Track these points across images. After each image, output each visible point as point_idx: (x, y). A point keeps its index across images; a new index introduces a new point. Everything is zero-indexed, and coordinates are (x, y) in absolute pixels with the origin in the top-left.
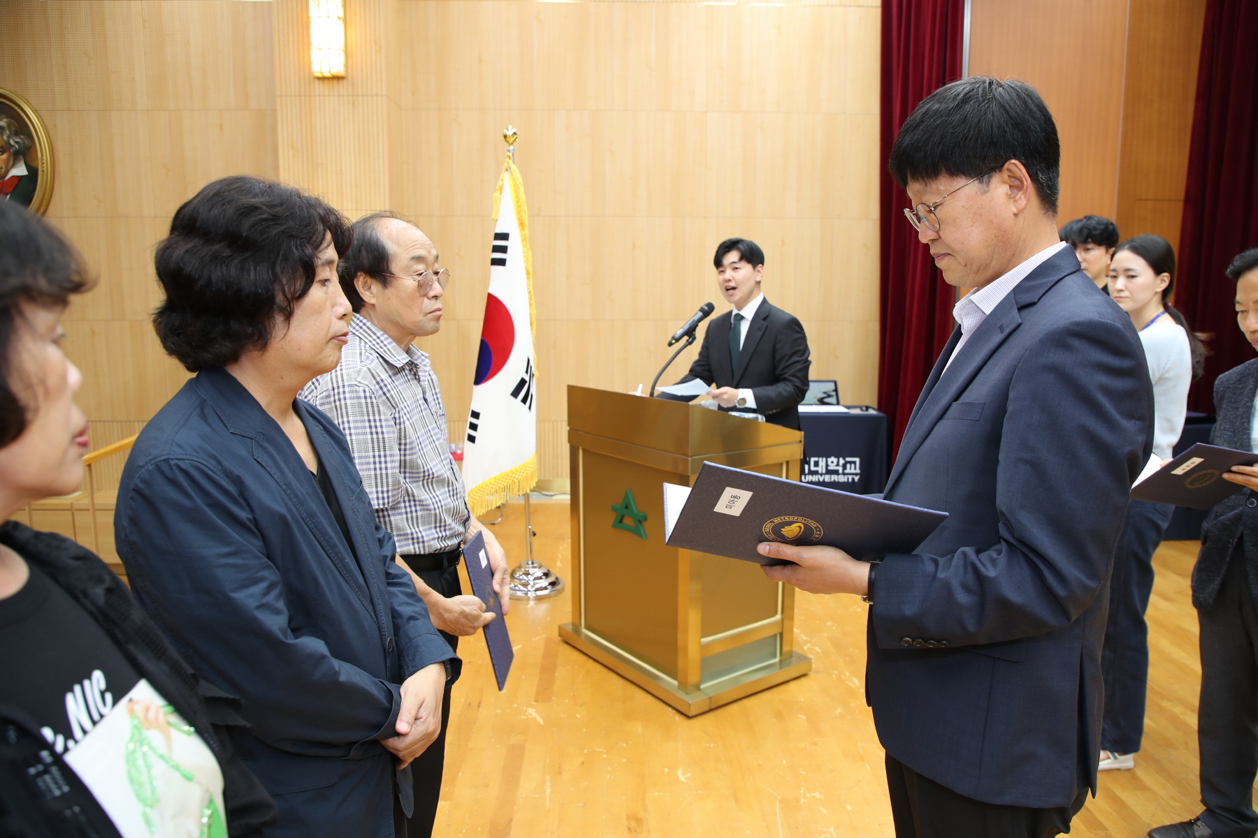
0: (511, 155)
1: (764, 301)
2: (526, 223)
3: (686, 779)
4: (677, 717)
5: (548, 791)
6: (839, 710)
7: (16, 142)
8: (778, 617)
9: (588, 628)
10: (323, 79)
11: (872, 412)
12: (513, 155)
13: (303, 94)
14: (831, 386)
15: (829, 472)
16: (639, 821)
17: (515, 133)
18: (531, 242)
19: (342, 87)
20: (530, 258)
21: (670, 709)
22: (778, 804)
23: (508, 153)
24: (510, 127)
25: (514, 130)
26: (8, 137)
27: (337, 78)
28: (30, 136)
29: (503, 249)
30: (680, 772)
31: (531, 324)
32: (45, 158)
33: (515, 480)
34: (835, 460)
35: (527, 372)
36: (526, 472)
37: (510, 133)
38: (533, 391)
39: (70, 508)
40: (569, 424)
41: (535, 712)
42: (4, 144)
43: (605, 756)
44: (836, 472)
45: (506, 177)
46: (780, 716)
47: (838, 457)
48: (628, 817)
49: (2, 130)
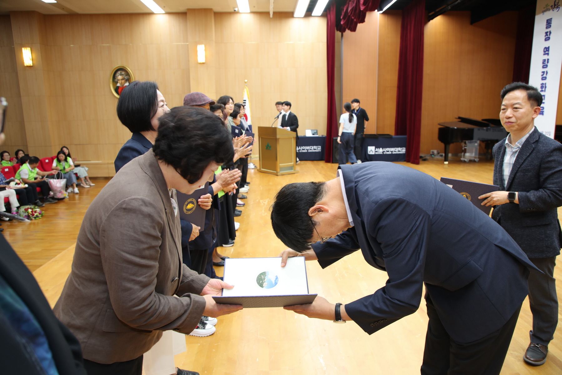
1: (290, 112)
7: (126, 78)
8: (293, 163)
9: (262, 168)
10: (200, 63)
11: (324, 136)
13: (196, 67)
14: (316, 131)
15: (314, 149)
18: (251, 101)
19: (205, 65)
23: (246, 85)
26: (125, 76)
27: (203, 63)
28: (130, 76)
29: (245, 103)
37: (246, 81)
40: (258, 133)
42: (123, 78)
44: (316, 149)
45: (245, 90)
47: (316, 146)
49: (123, 75)
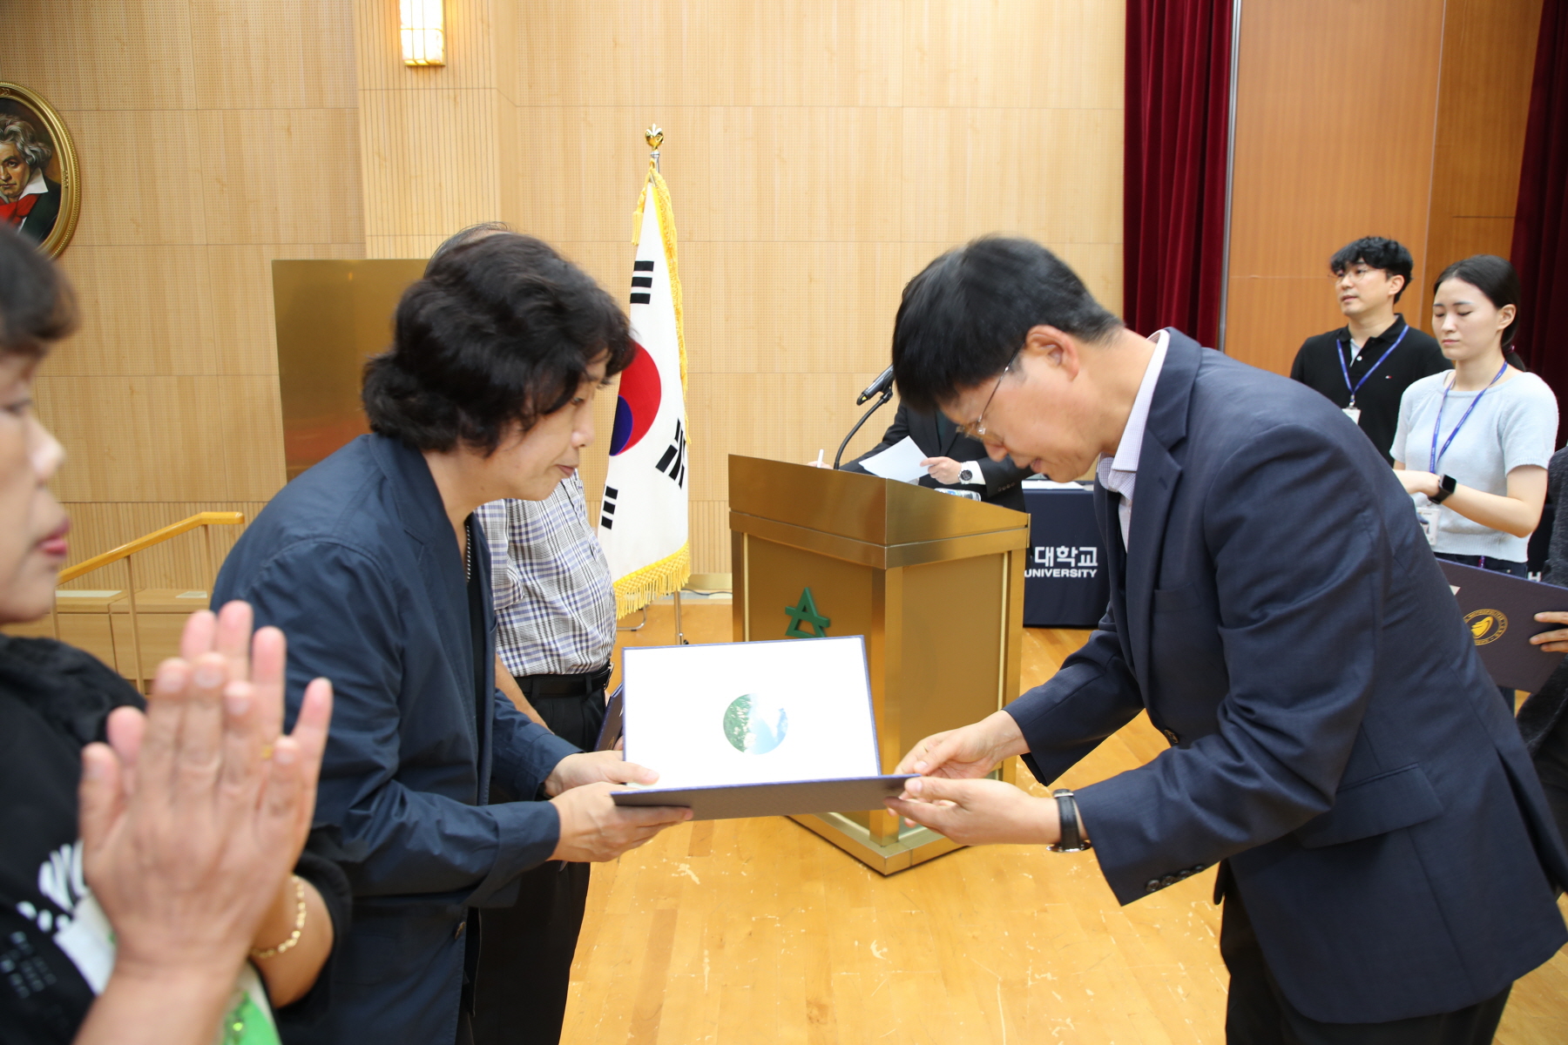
0: (655, 161)
2: (675, 248)
3: (882, 954)
4: (869, 875)
5: (707, 969)
6: (1075, 868)
7: (32, 151)
10: (416, 67)
12: (658, 161)
13: (391, 87)
15: (1058, 565)
16: (822, 1008)
17: (660, 134)
18: (680, 273)
19: (440, 78)
20: (681, 294)
21: (860, 866)
22: (999, 988)
23: (652, 159)
24: (654, 126)
25: (659, 130)
26: (23, 145)
27: (434, 67)
28: (50, 144)
29: (647, 282)
30: (873, 947)
31: (682, 378)
32: (69, 171)
33: (662, 575)
34: (1066, 550)
35: (676, 438)
36: (676, 564)
37: (654, 133)
38: (684, 462)
39: (106, 610)
40: (731, 503)
41: (689, 869)
42: (17, 153)
43: (778, 925)
44: (1067, 566)
45: (650, 189)
46: (999, 874)
47: (1069, 546)
48: (809, 1003)
49: (13, 133)
